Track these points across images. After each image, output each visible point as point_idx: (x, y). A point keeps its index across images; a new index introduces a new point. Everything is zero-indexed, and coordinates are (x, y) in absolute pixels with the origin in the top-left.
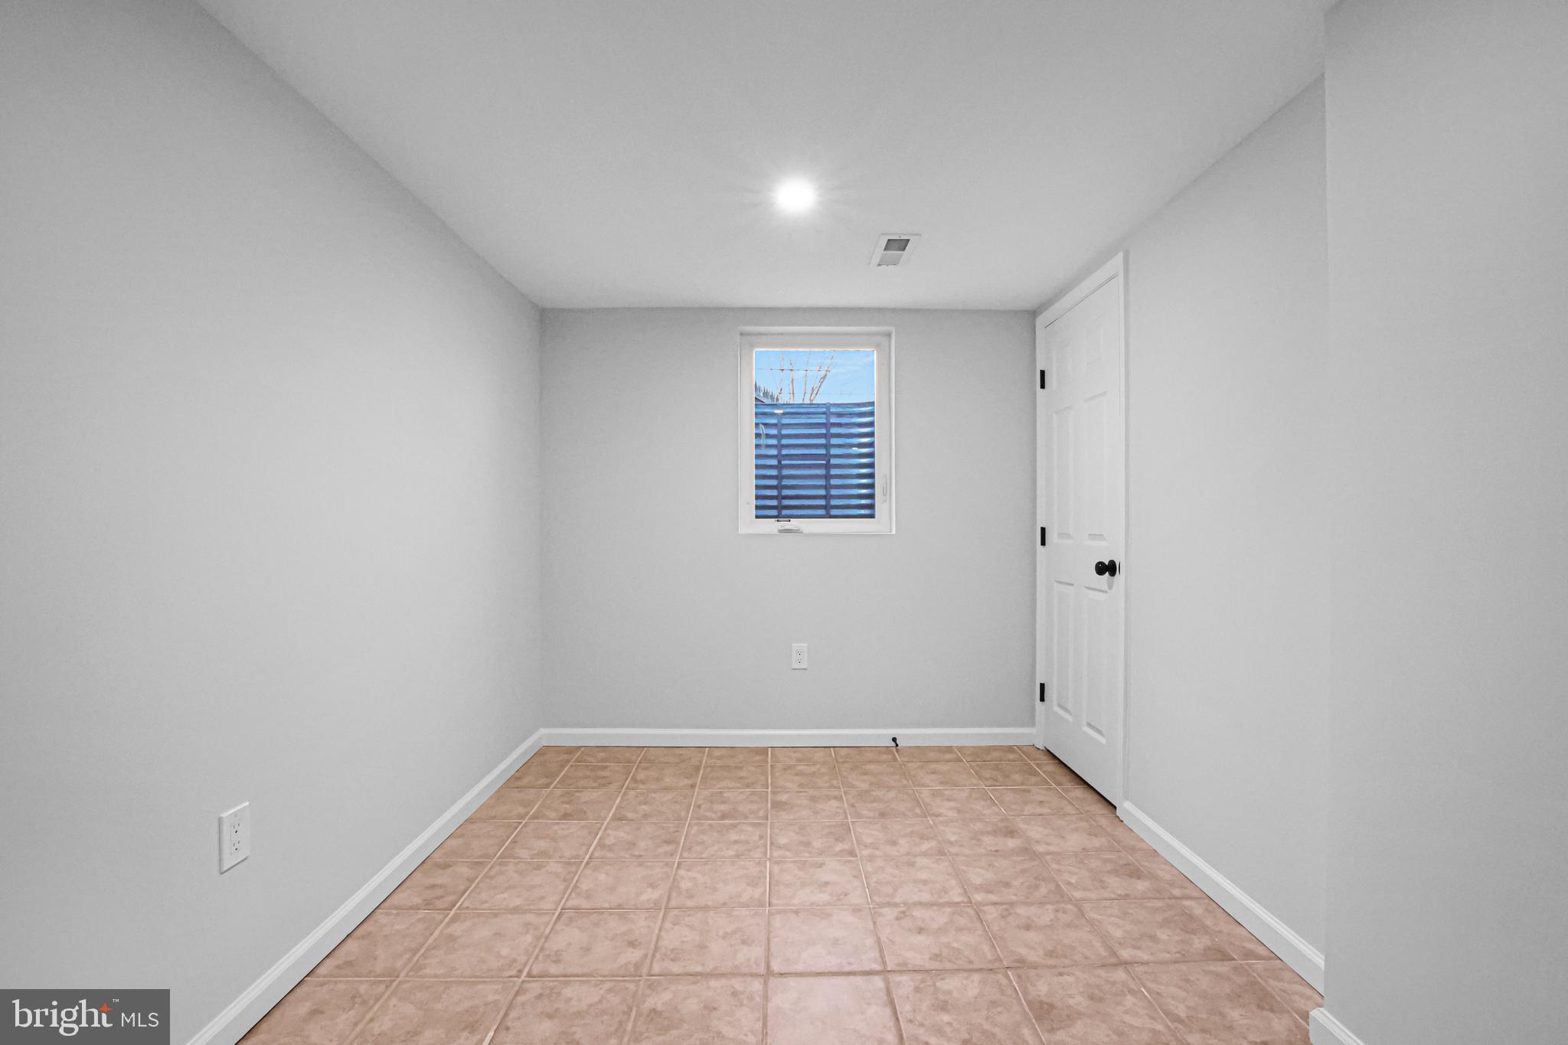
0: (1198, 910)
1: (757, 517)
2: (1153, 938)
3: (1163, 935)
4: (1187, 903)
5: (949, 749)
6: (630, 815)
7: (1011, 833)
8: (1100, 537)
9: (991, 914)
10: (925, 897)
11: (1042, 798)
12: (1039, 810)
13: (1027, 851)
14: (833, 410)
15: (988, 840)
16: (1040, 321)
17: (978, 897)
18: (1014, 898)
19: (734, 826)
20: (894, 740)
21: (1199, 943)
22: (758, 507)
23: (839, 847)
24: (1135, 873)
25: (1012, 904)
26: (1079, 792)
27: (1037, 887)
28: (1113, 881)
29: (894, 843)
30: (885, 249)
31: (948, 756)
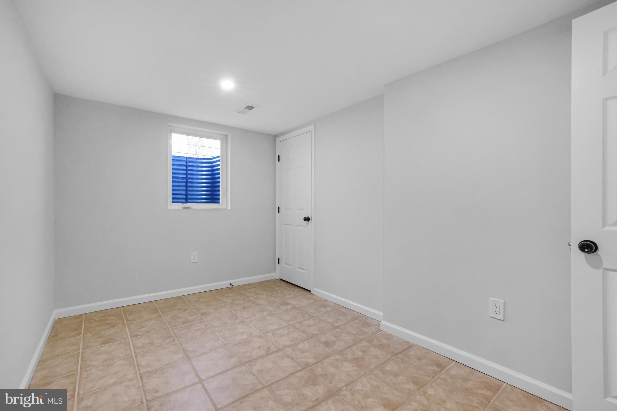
0: (344, 310)
1: (173, 202)
2: (339, 320)
3: (341, 318)
4: (341, 310)
5: (250, 284)
6: (139, 333)
7: (287, 304)
8: (303, 210)
9: (298, 326)
10: (276, 327)
11: (289, 293)
12: (290, 296)
13: (294, 308)
14: (189, 160)
15: (282, 307)
16: (278, 140)
17: (291, 323)
18: (300, 320)
19: (192, 325)
20: (231, 284)
21: (349, 318)
22: (173, 198)
23: (237, 321)
24: (325, 306)
25: (301, 322)
26: (297, 289)
27: (304, 316)
28: (322, 309)
29: (255, 315)
30: (245, 108)
31: (251, 287)
